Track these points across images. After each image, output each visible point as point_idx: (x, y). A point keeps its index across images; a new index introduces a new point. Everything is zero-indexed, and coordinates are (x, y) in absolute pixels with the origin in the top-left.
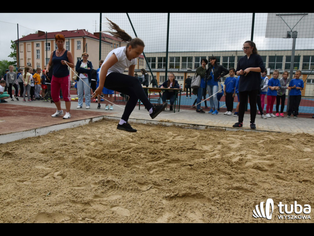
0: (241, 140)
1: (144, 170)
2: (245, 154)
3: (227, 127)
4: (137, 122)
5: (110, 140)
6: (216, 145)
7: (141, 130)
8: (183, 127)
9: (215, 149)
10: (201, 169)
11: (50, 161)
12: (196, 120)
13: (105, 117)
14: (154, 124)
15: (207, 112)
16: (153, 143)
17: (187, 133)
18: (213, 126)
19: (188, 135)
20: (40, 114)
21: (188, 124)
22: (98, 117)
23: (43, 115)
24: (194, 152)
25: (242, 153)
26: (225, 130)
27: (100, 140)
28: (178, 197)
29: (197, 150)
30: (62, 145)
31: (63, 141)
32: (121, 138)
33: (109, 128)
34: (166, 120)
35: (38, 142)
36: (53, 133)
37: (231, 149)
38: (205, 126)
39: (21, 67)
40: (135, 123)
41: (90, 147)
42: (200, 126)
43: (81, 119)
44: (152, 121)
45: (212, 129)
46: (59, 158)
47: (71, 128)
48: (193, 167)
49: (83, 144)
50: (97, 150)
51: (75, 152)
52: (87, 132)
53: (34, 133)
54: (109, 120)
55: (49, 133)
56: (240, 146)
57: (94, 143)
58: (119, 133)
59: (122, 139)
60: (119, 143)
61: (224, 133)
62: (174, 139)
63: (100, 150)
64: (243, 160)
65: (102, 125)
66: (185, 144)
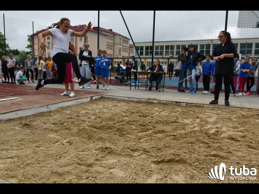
0: (217, 114)
1: (135, 139)
2: (220, 127)
3: (204, 104)
4: (129, 100)
5: (107, 115)
6: (195, 119)
7: (132, 106)
8: (167, 103)
9: (195, 122)
10: (183, 139)
11: (59, 131)
12: (178, 98)
13: (103, 96)
14: (143, 101)
15: (187, 91)
16: (142, 117)
17: (170, 109)
18: (193, 103)
19: (171, 110)
20: (51, 93)
21: (172, 101)
22: (97, 95)
23: (53, 94)
24: (176, 125)
25: (218, 125)
26: (203, 106)
27: (99, 114)
28: (164, 162)
29: (180, 123)
30: (69, 118)
31: (69, 115)
32: (115, 113)
33: (106, 104)
34: (153, 98)
35: (50, 116)
36: (61, 109)
37: (208, 122)
38: (186, 103)
39: (35, 56)
40: (127, 100)
41: (91, 119)
42: (181, 103)
43: (84, 97)
44: (141, 99)
45: (192, 105)
46: (67, 129)
47: (76, 105)
48: (176, 137)
49: (86, 118)
50: (97, 122)
51: (79, 124)
52: (88, 108)
53: (47, 108)
54: (106, 98)
55: (58, 109)
56: (216, 120)
57: (95, 117)
58: (114, 108)
59: (117, 113)
60: (115, 117)
61: (202, 109)
62: (159, 114)
63: (99, 122)
64: (218, 131)
65: (100, 102)
66: (169, 118)
